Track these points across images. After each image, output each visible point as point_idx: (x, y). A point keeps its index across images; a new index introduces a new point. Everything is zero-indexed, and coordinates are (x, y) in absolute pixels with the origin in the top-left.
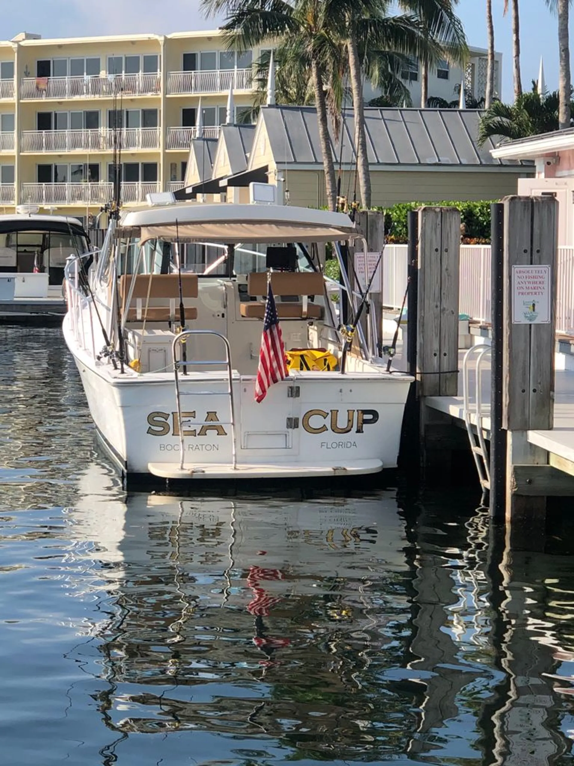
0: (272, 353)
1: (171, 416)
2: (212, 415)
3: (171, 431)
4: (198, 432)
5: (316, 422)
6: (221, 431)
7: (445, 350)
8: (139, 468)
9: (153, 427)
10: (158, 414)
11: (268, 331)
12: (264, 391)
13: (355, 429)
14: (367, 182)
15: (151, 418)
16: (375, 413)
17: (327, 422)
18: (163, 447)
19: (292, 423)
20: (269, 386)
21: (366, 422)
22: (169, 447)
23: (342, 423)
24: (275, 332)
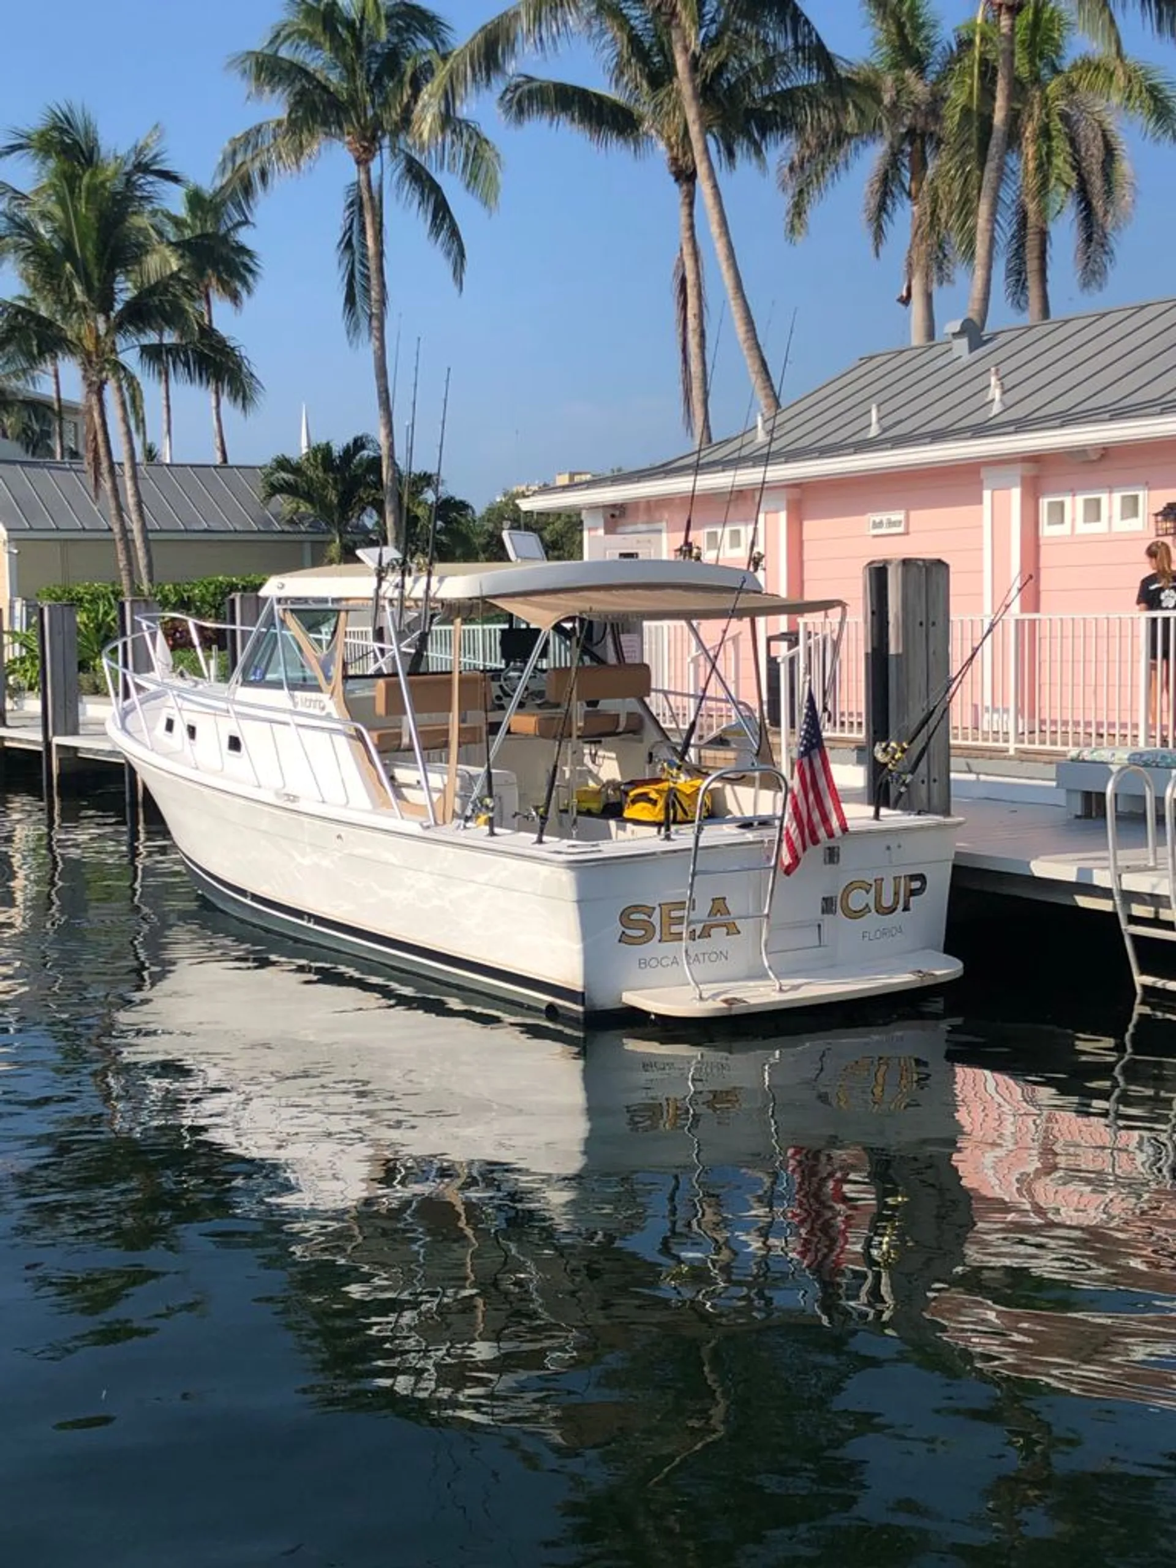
0: (811, 797)
1: (658, 909)
2: (719, 906)
3: (657, 936)
4: (698, 933)
5: (858, 899)
6: (732, 930)
7: (935, 775)
8: (604, 1001)
9: (628, 932)
10: (636, 908)
11: (805, 760)
12: (796, 859)
13: (900, 907)
14: (148, 552)
15: (625, 917)
16: (921, 878)
17: (870, 899)
18: (643, 963)
19: (828, 906)
20: (804, 848)
21: (913, 893)
22: (653, 963)
23: (887, 901)
24: (818, 763)
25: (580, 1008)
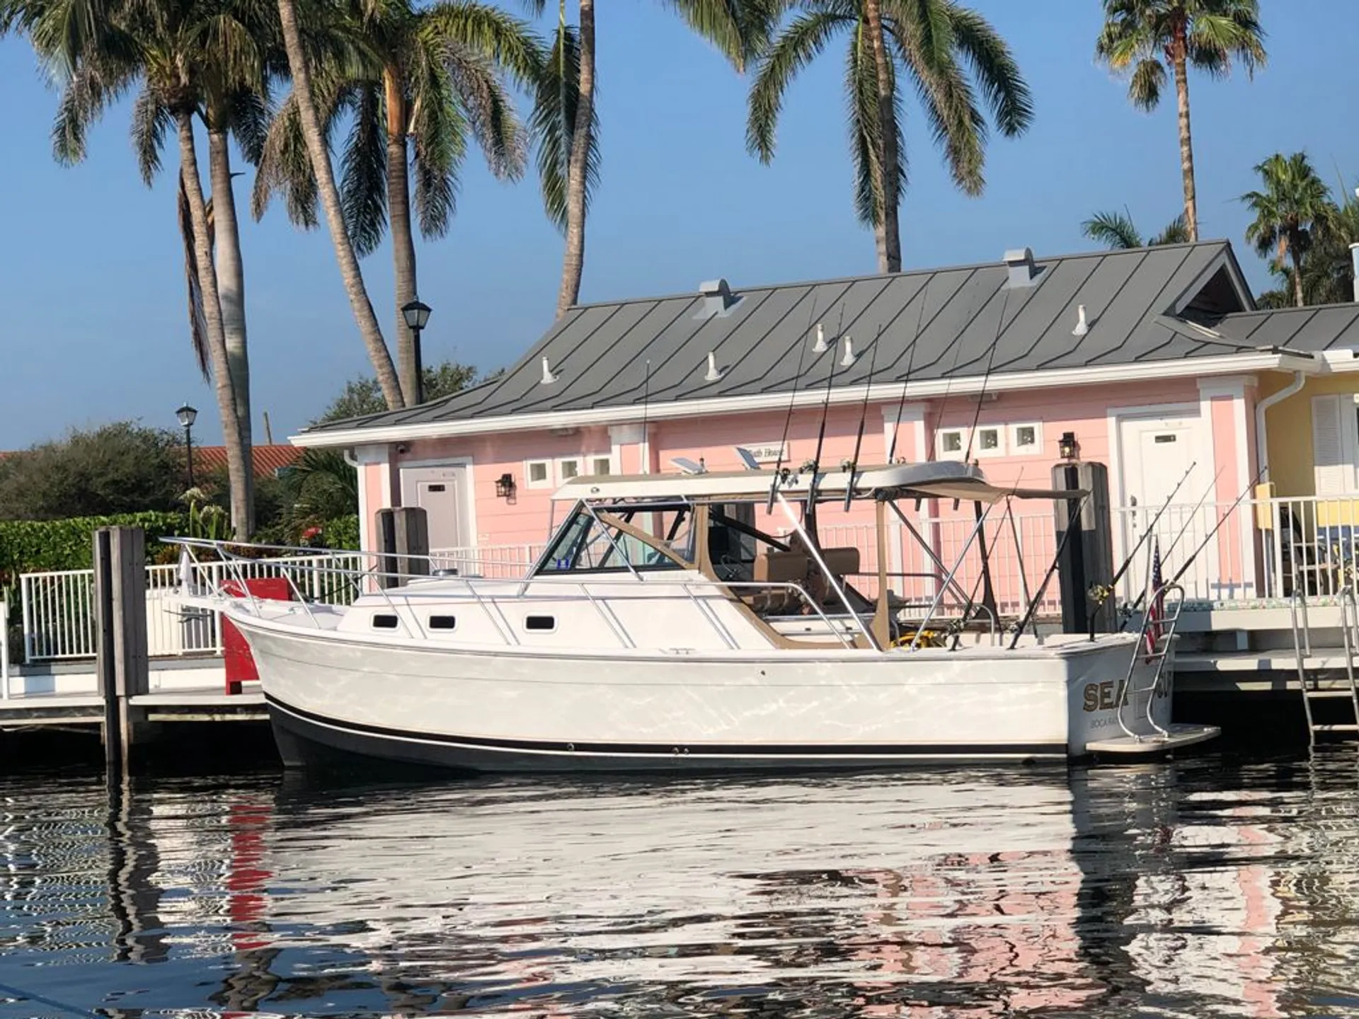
1: (1100, 687)
2: (1122, 684)
3: (1099, 705)
8: (1077, 751)
9: (1087, 702)
10: (1091, 686)
15: (1087, 692)
18: (1093, 724)
22: (1097, 724)
25: (1064, 756)
